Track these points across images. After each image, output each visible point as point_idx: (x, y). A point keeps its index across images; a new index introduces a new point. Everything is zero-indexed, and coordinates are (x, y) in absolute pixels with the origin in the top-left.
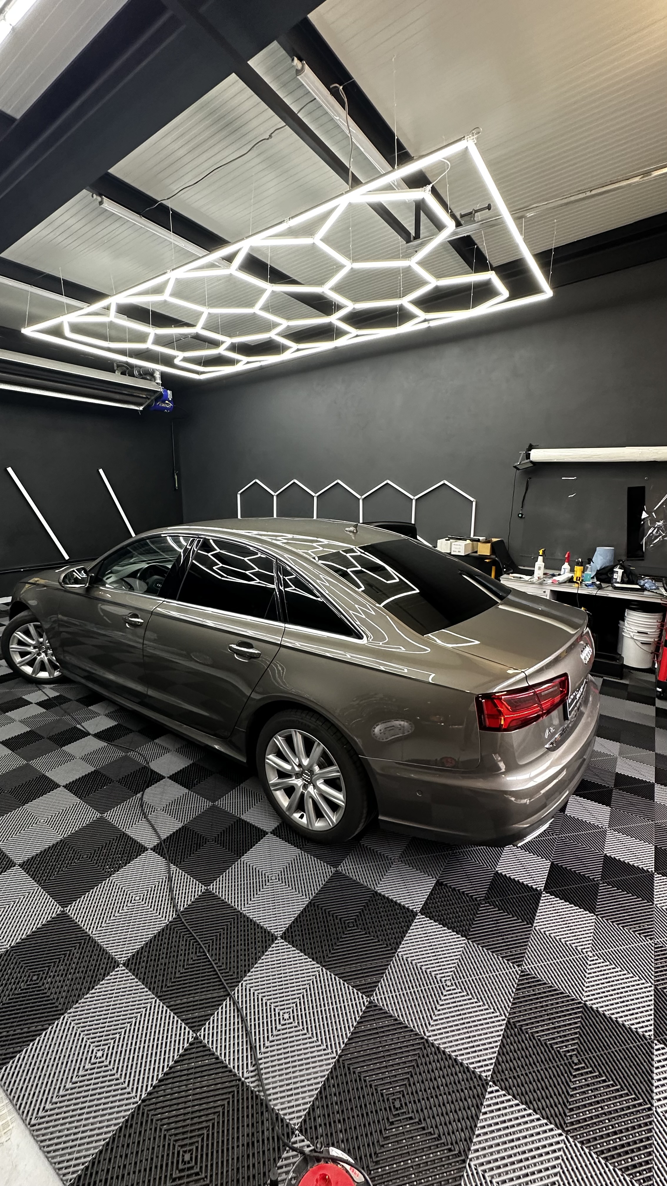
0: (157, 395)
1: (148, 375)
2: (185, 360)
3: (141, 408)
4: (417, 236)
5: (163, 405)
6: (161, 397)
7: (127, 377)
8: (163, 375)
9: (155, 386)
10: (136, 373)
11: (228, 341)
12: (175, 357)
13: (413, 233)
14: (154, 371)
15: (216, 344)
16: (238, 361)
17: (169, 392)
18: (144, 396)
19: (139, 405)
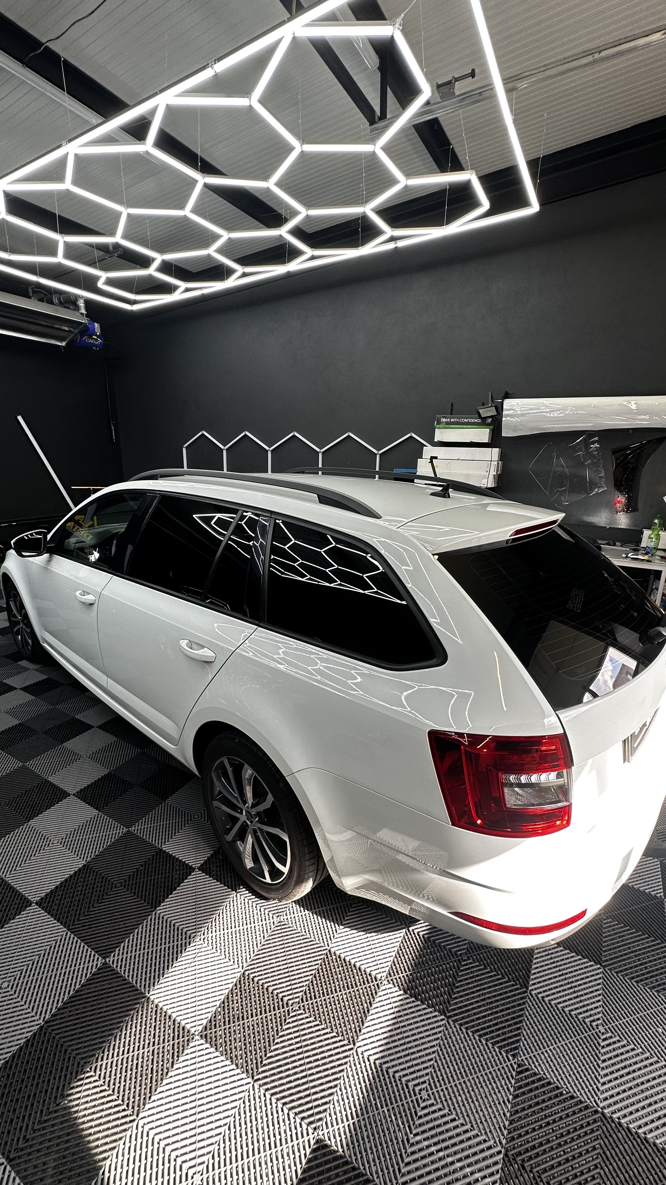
0: (81, 327)
1: (70, 302)
2: (110, 282)
3: (64, 344)
4: (383, 116)
5: (91, 341)
6: (85, 331)
7: (45, 305)
8: (88, 303)
9: (79, 316)
10: (56, 301)
11: (159, 258)
12: (98, 278)
13: (378, 112)
14: (77, 297)
15: (144, 262)
16: (176, 288)
17: (96, 325)
18: (67, 329)
19: (61, 339)
